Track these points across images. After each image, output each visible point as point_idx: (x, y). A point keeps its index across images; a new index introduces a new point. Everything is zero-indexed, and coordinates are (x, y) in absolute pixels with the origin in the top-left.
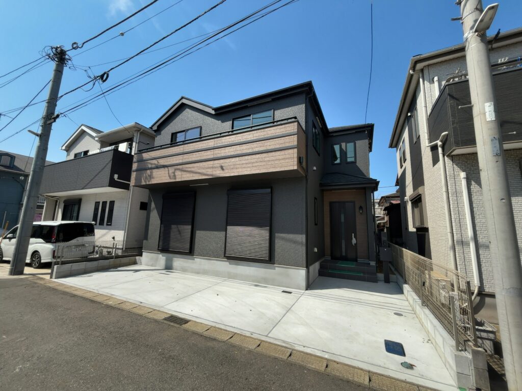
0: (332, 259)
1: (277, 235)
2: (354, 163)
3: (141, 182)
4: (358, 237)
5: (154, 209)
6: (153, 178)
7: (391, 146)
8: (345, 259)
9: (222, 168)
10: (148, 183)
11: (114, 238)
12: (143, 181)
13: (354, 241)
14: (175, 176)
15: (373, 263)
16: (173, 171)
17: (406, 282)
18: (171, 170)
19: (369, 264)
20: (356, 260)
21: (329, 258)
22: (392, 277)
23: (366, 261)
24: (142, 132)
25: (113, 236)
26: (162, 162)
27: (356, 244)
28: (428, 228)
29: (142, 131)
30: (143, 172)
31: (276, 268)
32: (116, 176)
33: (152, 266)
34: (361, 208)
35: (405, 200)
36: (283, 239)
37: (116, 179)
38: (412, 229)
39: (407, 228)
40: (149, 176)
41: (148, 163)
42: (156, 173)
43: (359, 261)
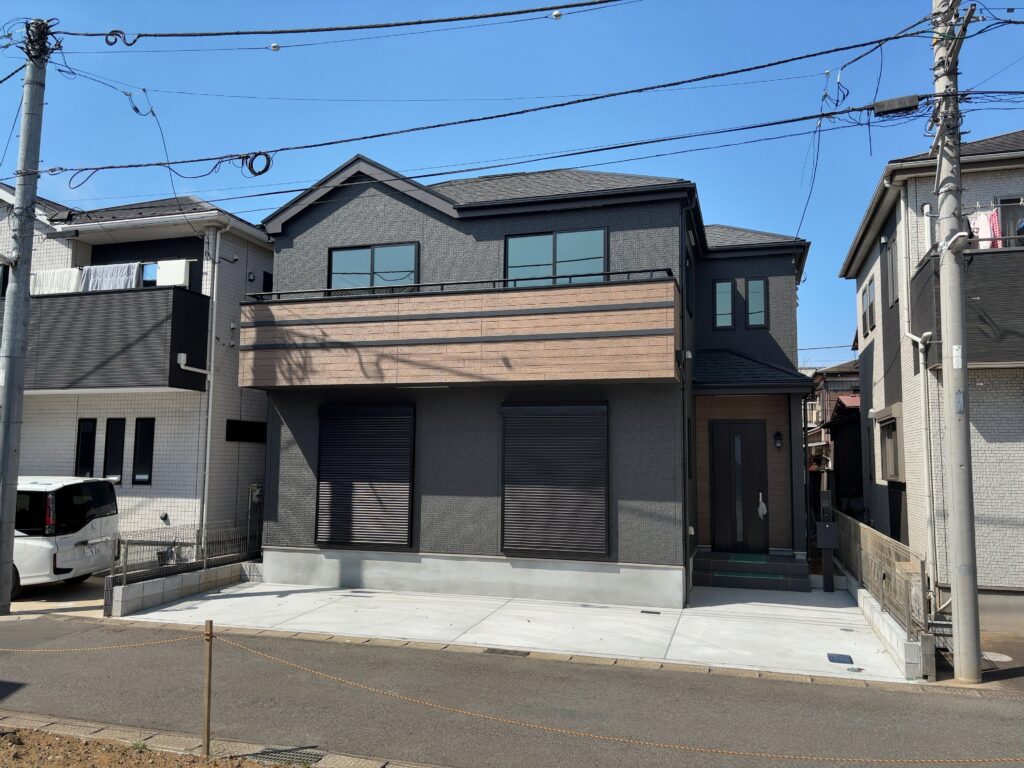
0: (714, 549)
1: (621, 502)
2: (765, 328)
3: (275, 378)
4: (770, 500)
5: (289, 444)
6: (314, 372)
7: (845, 274)
8: (743, 549)
9: (507, 362)
10: (297, 383)
11: (165, 518)
12: (279, 376)
13: (762, 509)
14: (380, 371)
15: (801, 555)
16: (374, 359)
17: (862, 586)
18: (368, 356)
19: (794, 556)
20: (765, 551)
21: (708, 548)
22: (838, 580)
23: (788, 552)
24: (227, 232)
25: (162, 514)
26: (336, 334)
27: (766, 516)
28: (905, 484)
29: (228, 229)
30: (280, 353)
31: (622, 570)
32: (182, 358)
33: (296, 581)
34: (778, 436)
35: (870, 416)
36: (633, 511)
37: (183, 367)
38: (880, 481)
39: (872, 477)
40: (299, 365)
41: (292, 332)
42: (318, 357)
43: (771, 553)
